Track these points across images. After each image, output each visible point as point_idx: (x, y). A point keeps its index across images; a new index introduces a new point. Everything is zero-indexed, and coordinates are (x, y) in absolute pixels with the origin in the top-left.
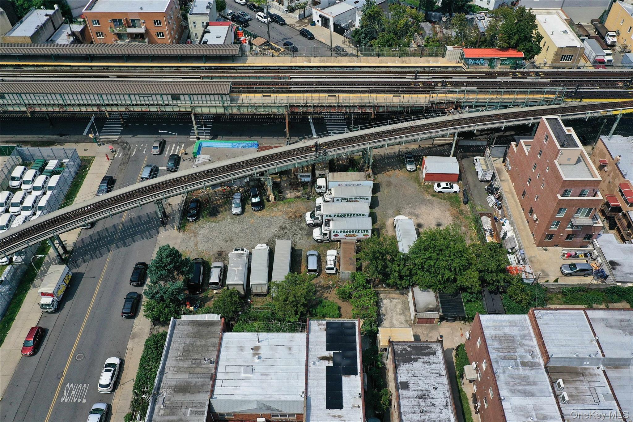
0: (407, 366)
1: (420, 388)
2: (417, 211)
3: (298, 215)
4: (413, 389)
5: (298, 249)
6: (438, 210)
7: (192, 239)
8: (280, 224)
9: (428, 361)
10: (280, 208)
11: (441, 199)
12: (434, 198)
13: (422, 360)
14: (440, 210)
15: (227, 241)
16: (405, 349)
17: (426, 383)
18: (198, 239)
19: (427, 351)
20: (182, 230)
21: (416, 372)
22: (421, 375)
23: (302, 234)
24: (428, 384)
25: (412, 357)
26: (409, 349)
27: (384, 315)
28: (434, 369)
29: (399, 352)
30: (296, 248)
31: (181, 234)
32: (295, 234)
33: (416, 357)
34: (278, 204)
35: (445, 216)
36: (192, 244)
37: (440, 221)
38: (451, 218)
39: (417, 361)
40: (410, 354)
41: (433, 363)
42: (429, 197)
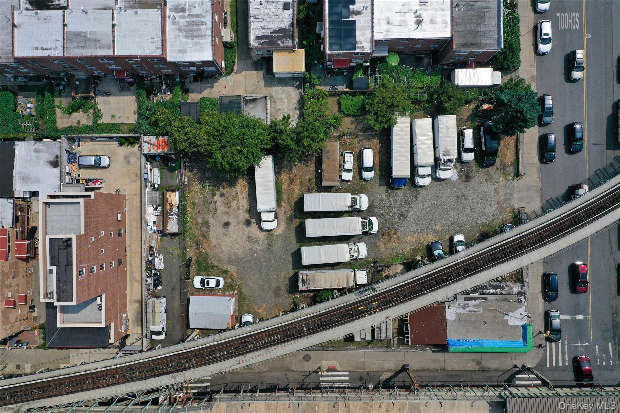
0: (283, 26)
1: (274, 5)
2: (248, 245)
3: (386, 237)
4: (280, 3)
5: (384, 186)
6: (224, 249)
7: (502, 199)
8: (406, 222)
9: (263, 31)
10: (408, 248)
11: (217, 267)
12: (225, 267)
13: (269, 31)
14: (221, 249)
15: (463, 196)
16: (283, 42)
17: (269, 10)
18: (495, 199)
19: (263, 41)
20: (516, 211)
21: (275, 20)
22: (271, 16)
23: (380, 208)
24: (266, 9)
25: (277, 35)
26: (279, 42)
27: (295, 109)
28: (259, 23)
29: (288, 39)
30: (386, 187)
31: (516, 206)
32: (389, 207)
33: (273, 35)
34: (410, 253)
35: (217, 239)
36: (501, 192)
37: (224, 230)
38: (210, 236)
39: (273, 30)
40: (279, 38)
41: (259, 29)
42: (232, 269)
